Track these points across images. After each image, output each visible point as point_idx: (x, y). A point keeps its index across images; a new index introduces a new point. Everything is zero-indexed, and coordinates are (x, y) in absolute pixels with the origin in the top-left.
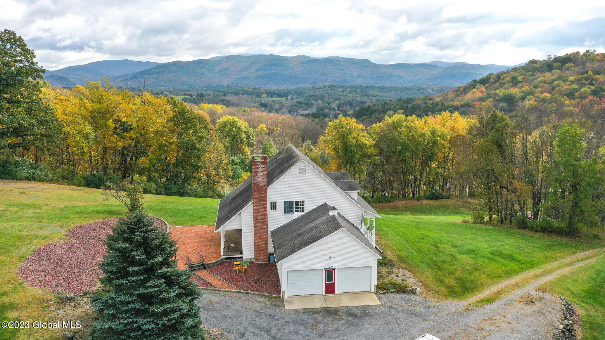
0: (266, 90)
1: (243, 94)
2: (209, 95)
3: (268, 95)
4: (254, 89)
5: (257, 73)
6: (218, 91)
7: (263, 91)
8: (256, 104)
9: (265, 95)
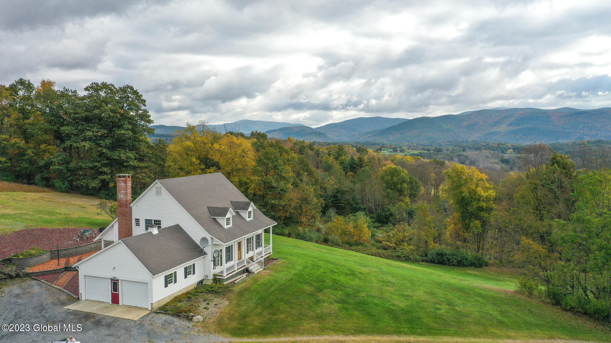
0: (513, 146)
1: (486, 149)
2: (448, 150)
3: (514, 151)
4: (499, 144)
5: (509, 128)
6: (459, 147)
7: (509, 146)
8: (497, 160)
9: (511, 150)
